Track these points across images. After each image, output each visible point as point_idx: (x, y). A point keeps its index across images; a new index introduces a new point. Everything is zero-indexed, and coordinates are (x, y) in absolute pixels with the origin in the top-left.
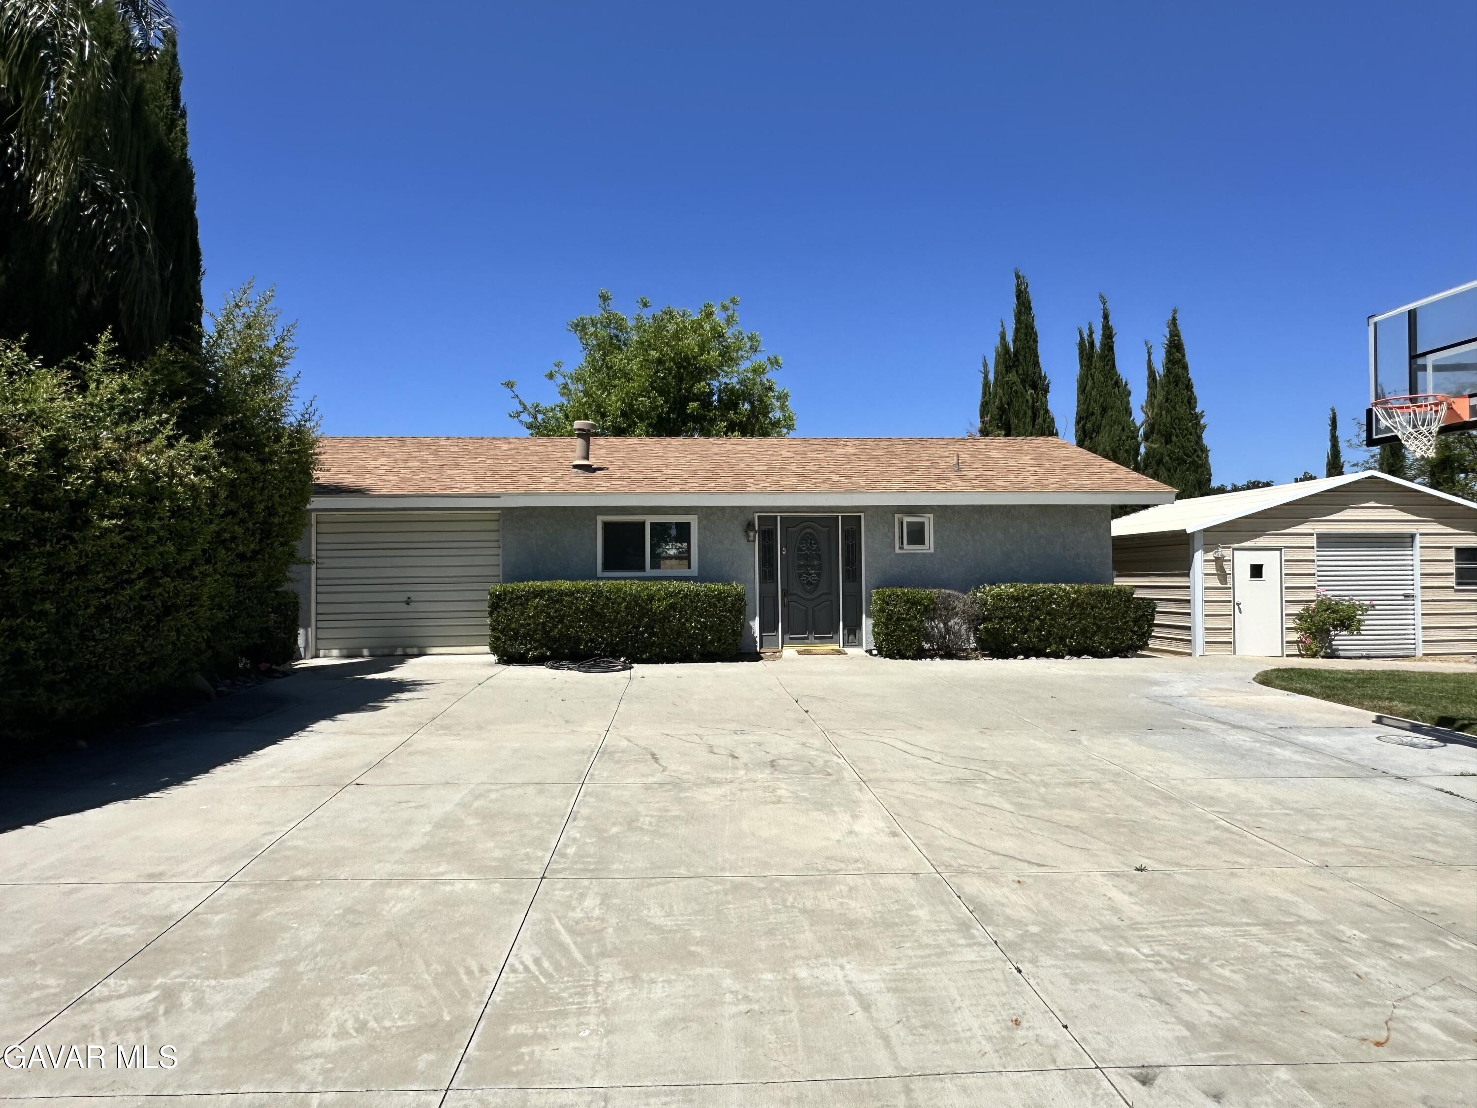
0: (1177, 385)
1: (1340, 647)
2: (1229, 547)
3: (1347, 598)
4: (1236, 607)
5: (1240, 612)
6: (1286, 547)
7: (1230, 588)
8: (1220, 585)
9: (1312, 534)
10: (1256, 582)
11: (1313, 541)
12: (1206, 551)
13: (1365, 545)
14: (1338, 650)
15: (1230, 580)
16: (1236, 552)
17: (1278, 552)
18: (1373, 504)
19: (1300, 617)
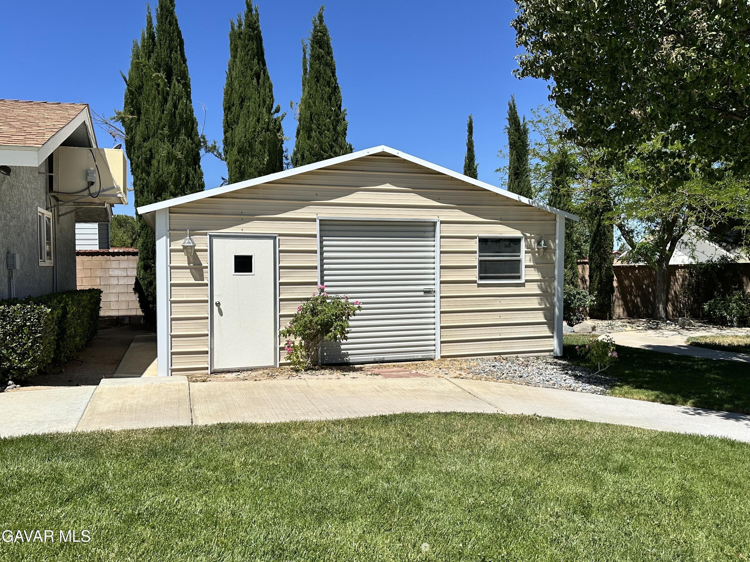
0: (318, 81)
1: (350, 352)
2: (206, 234)
3: (342, 295)
4: (216, 308)
5: (221, 313)
6: (280, 235)
7: (207, 285)
8: (193, 281)
9: (314, 220)
10: (244, 277)
11: (315, 228)
12: (172, 239)
13: (373, 234)
14: (348, 355)
15: (207, 275)
16: (215, 241)
17: (272, 241)
18: (387, 186)
19: (296, 318)
